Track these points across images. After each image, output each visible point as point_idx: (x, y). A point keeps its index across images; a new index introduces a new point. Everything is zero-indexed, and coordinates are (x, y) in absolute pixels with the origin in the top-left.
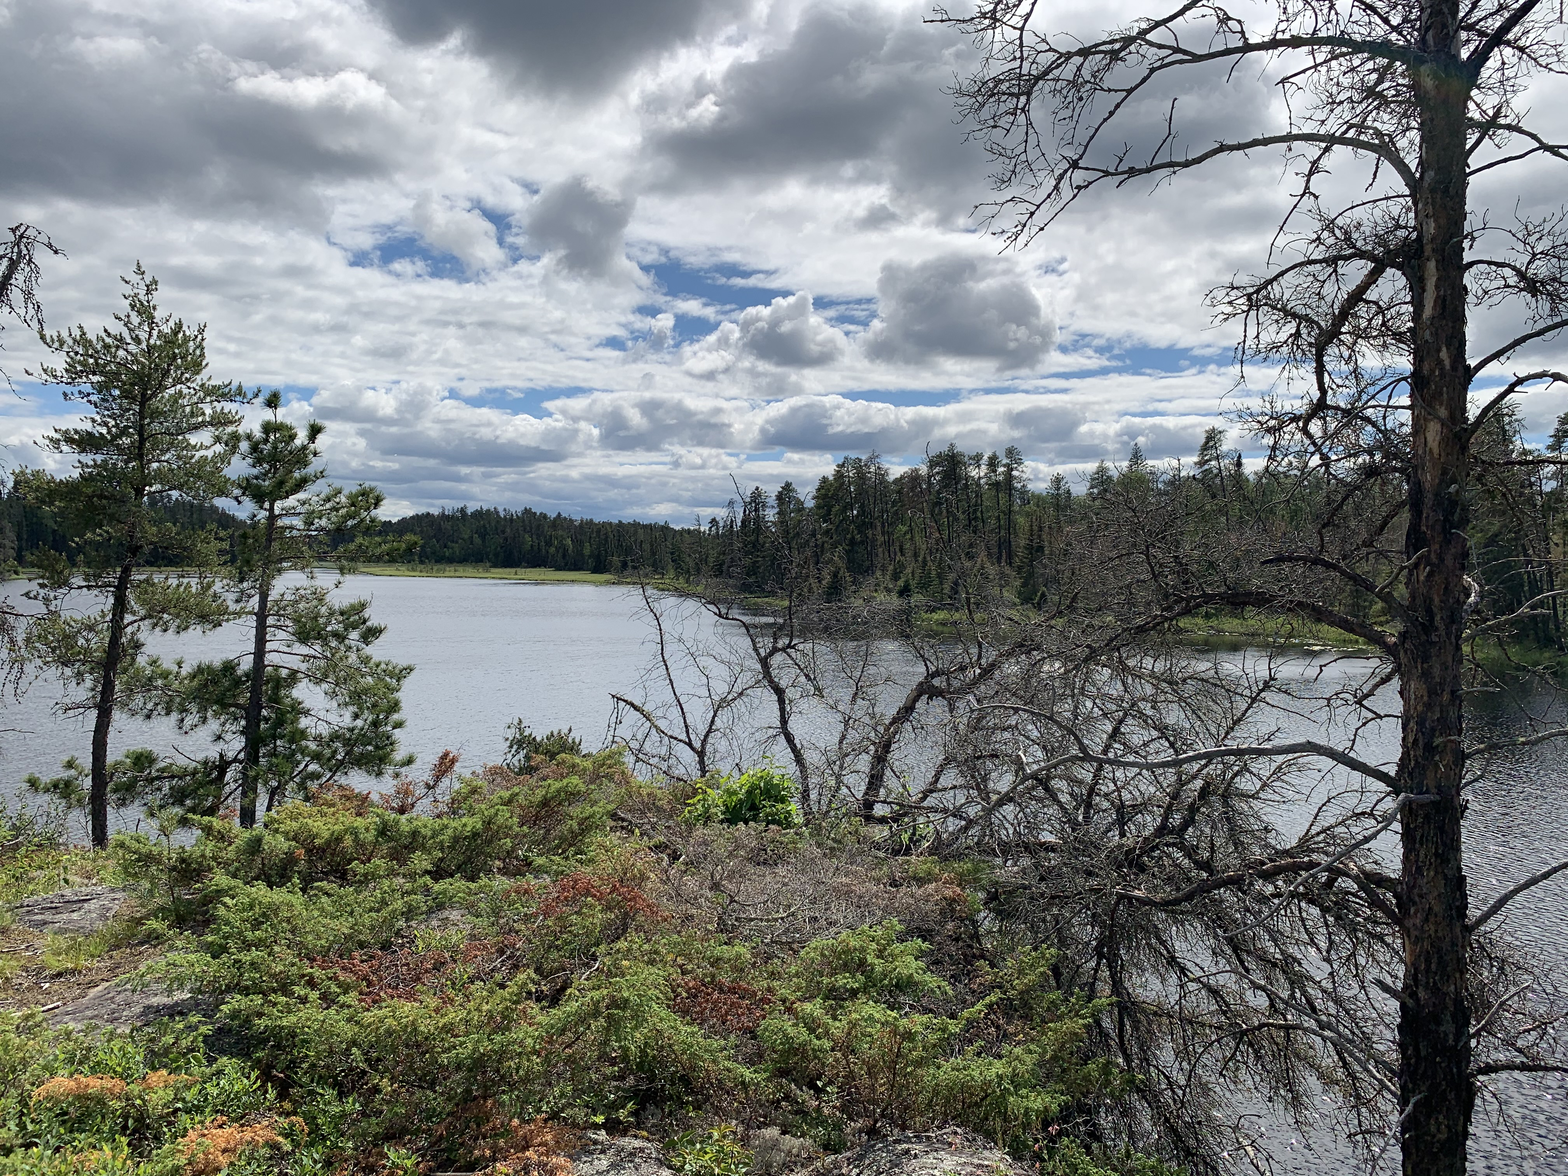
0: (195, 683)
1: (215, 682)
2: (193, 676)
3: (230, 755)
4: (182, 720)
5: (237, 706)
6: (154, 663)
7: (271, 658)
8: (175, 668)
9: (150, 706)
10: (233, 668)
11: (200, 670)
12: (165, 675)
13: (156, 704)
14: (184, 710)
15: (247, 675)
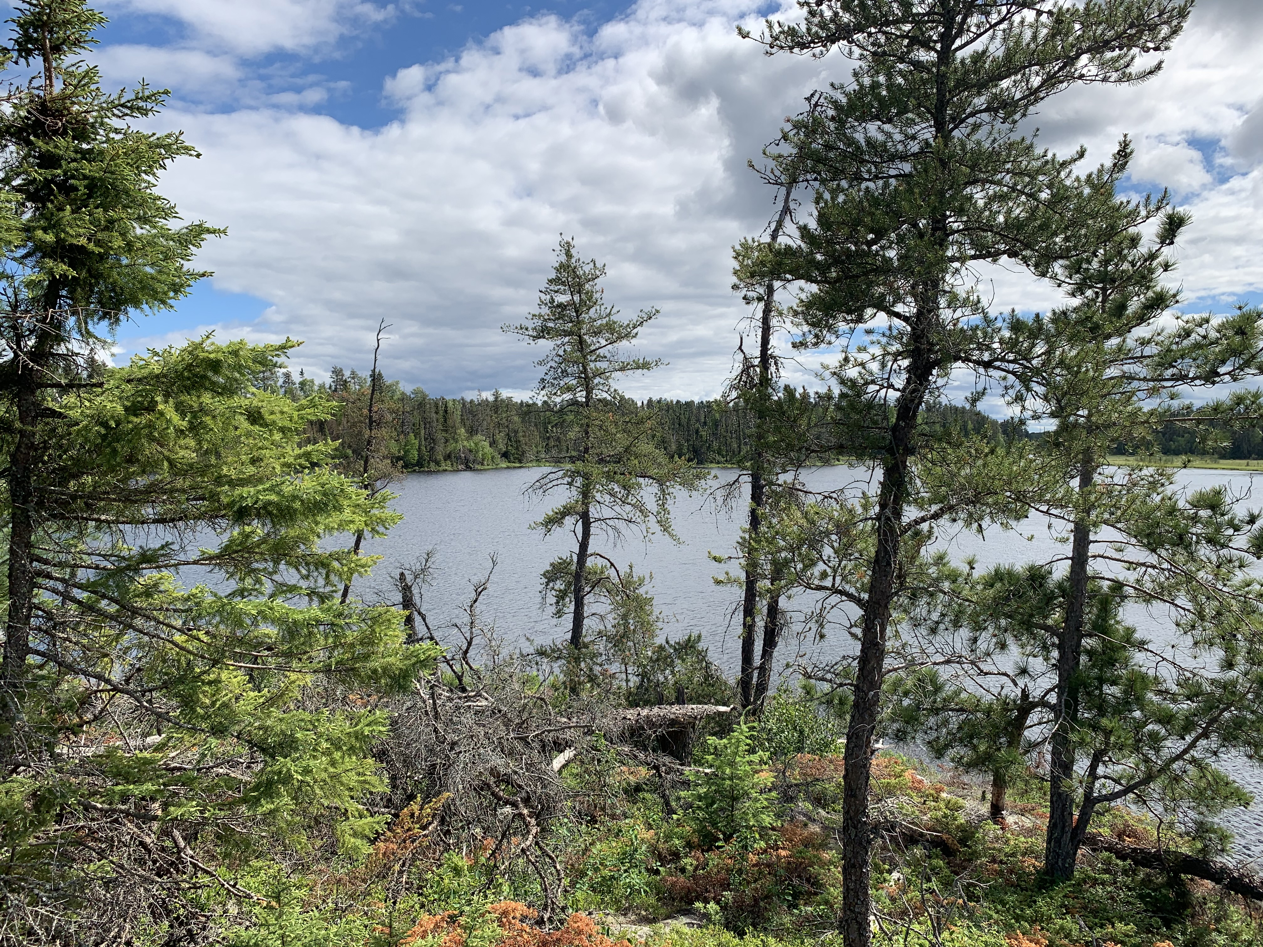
0: (991, 592)
1: (1019, 595)
2: (989, 583)
3: (1036, 693)
4: (975, 640)
5: (1047, 628)
6: (940, 559)
7: (1093, 566)
8: (966, 569)
9: (935, 616)
10: (1043, 577)
11: (998, 576)
12: (953, 577)
13: (943, 615)
14: (978, 627)
15: (1060, 586)
